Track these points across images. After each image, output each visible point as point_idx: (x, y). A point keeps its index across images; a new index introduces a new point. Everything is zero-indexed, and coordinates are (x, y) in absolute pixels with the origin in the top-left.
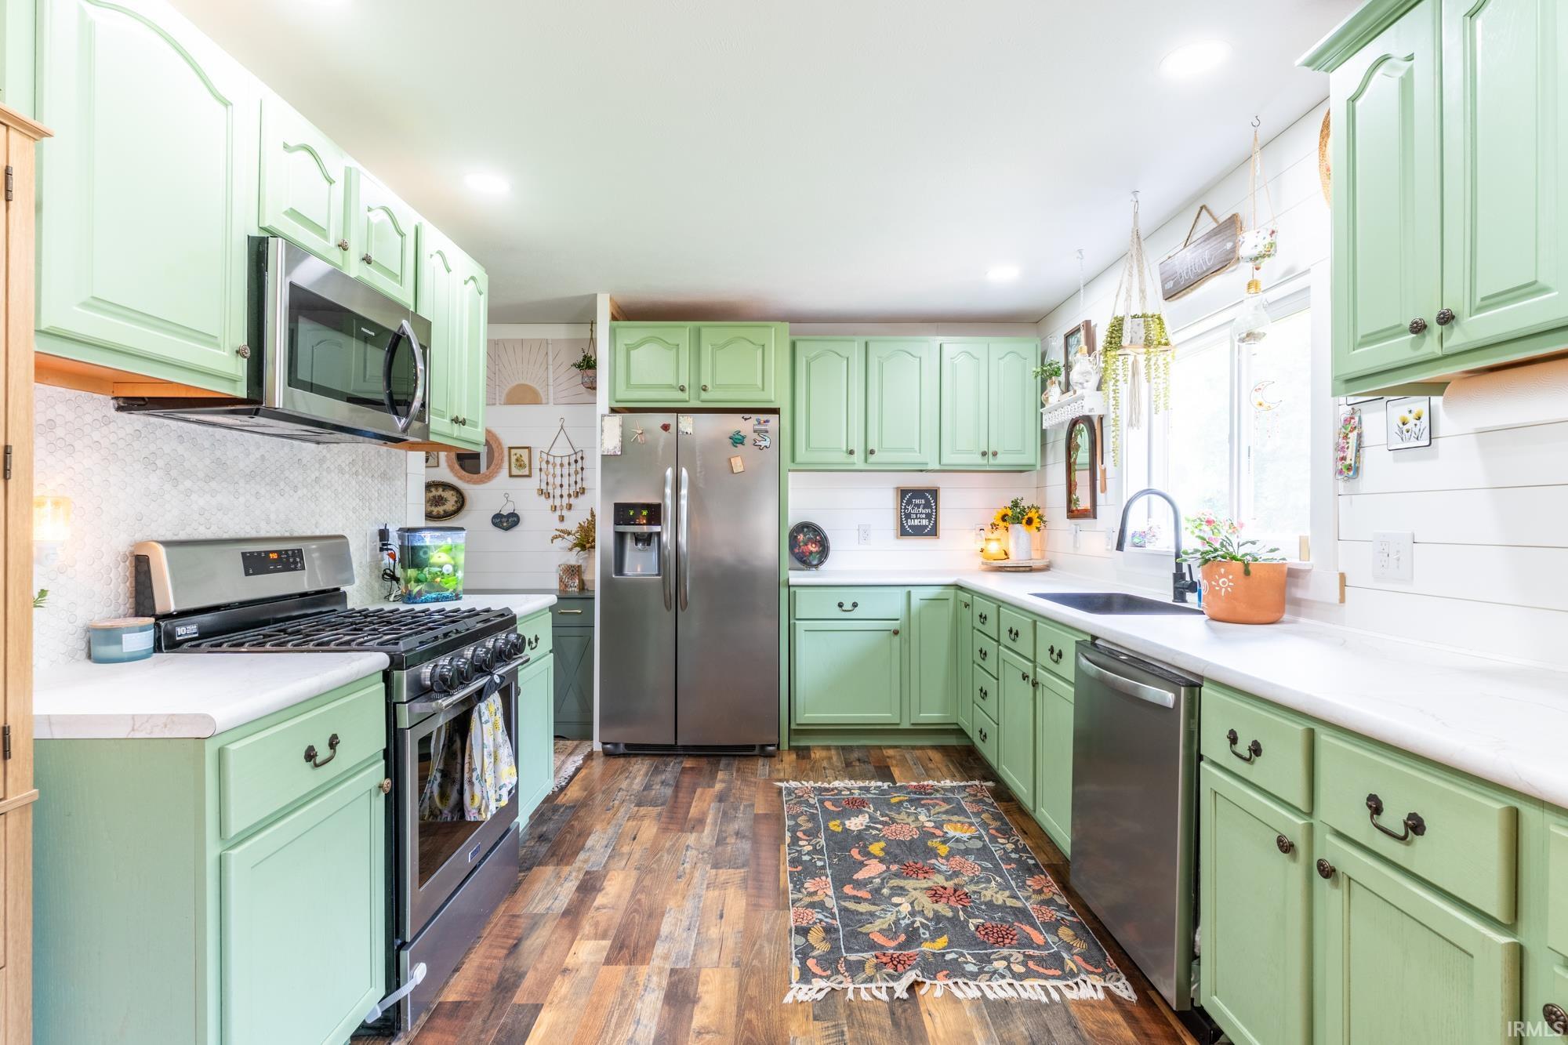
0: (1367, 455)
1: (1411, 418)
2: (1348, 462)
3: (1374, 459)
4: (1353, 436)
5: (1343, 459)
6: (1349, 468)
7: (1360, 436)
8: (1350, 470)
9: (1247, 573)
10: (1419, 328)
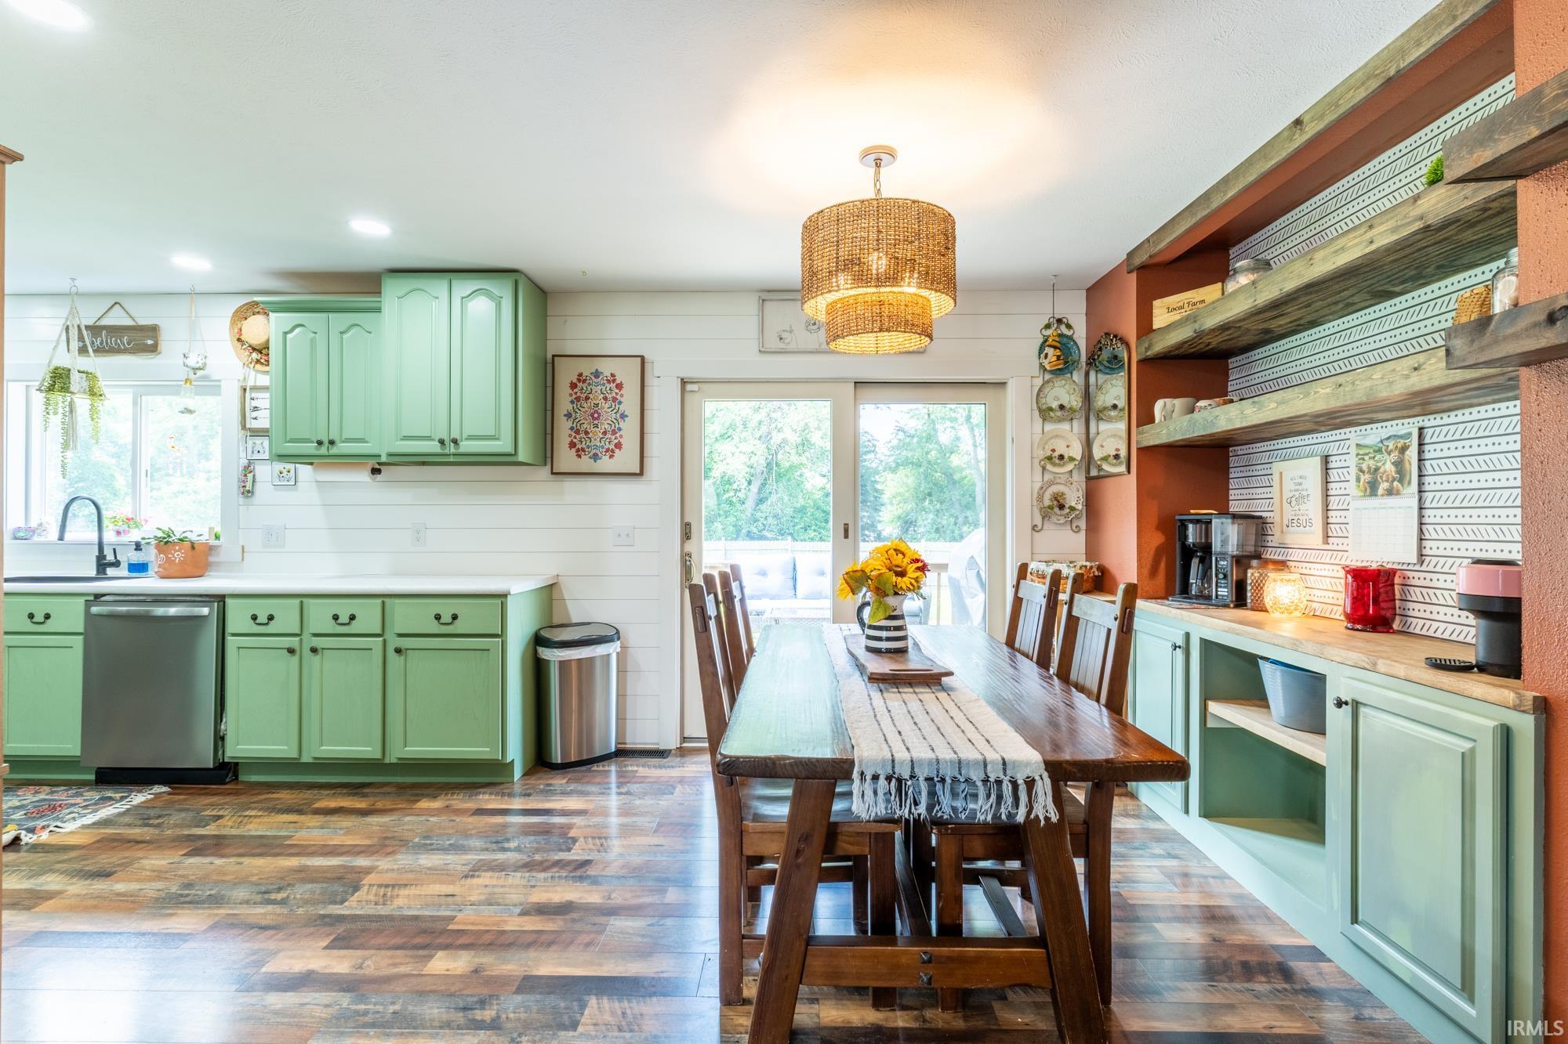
0: (258, 486)
1: (285, 471)
2: (247, 489)
3: (263, 489)
4: (250, 476)
5: (244, 486)
6: (249, 492)
7: (254, 476)
8: (248, 493)
9: (193, 548)
10: (320, 443)
